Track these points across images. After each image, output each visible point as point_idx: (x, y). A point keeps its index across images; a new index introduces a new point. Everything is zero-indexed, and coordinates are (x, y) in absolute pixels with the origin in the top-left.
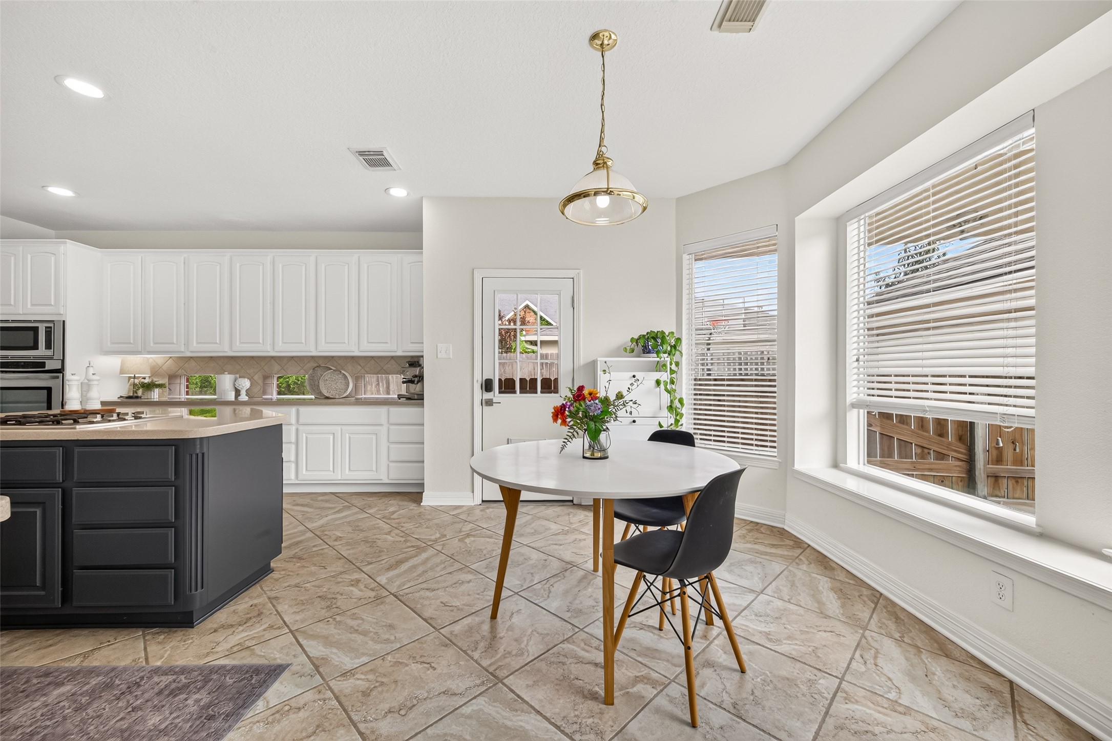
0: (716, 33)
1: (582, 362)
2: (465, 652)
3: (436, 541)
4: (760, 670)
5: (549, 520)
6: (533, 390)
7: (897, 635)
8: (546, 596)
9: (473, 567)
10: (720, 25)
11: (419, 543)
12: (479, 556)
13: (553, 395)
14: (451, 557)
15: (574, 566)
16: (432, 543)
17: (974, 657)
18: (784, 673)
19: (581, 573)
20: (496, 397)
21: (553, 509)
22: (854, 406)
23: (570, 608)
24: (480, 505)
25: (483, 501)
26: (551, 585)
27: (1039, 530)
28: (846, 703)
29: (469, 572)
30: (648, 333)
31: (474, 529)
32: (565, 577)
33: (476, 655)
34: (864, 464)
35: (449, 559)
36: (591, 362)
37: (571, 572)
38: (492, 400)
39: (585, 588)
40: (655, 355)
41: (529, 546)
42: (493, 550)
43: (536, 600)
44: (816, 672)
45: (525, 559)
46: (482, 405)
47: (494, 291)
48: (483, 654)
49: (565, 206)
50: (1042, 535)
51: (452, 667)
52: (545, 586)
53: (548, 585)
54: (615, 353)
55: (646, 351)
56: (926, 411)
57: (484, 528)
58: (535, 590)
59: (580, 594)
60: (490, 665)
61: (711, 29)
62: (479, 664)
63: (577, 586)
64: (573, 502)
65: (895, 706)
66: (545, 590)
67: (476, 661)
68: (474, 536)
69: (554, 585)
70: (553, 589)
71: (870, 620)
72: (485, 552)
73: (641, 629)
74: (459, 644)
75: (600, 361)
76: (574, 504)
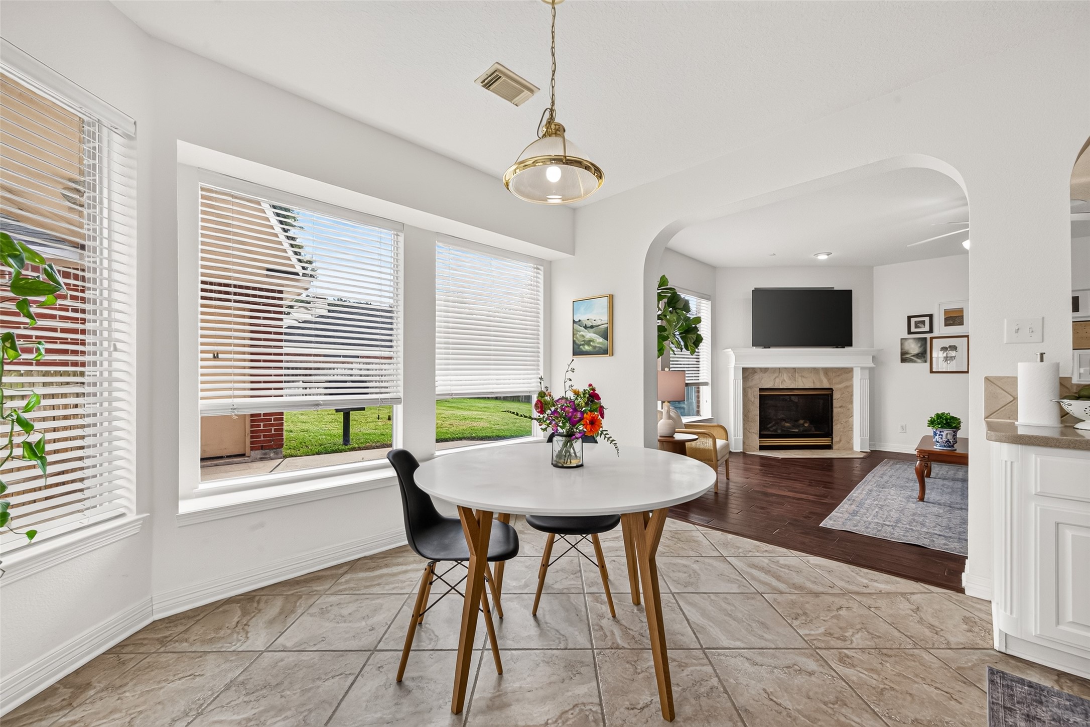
2: (726, 692)
33: (714, 681)
48: (706, 679)
51: (745, 683)
60: (703, 665)
62: (715, 670)
67: (717, 676)
74: (729, 704)
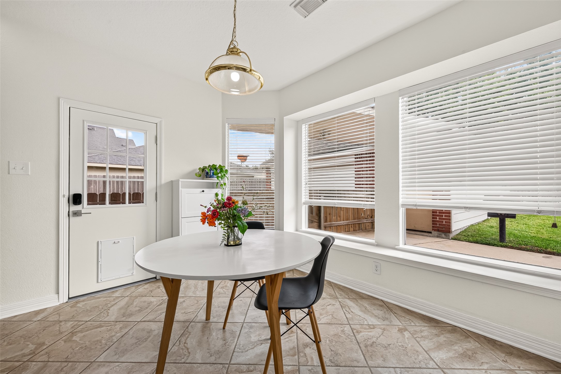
0: (292, 9)
1: (163, 182)
3: (33, 353)
4: (324, 336)
5: (145, 296)
6: (102, 202)
7: (347, 297)
8: (186, 353)
9: (101, 359)
10: (295, 6)
11: (9, 364)
12: (101, 347)
13: (121, 205)
14: (66, 362)
15: (191, 322)
16: (30, 357)
17: (369, 296)
18: (332, 333)
19: (200, 325)
20: (85, 208)
21: (143, 287)
22: (304, 204)
23: (210, 353)
24: (67, 302)
25: (69, 298)
26: (185, 343)
27: (376, 244)
28: (359, 334)
29: (99, 366)
30: (209, 166)
31: (76, 325)
32: (190, 333)
34: (307, 228)
35: (66, 364)
36: (170, 181)
37: (192, 327)
38: (81, 211)
39: (210, 334)
40: (216, 179)
41: (144, 321)
42: (112, 336)
43: (181, 360)
44: (341, 326)
45: (148, 332)
46: (69, 216)
47: (83, 121)
49: (211, 72)
50: (378, 245)
52: (180, 346)
53: (182, 345)
54: (188, 176)
55: (208, 176)
56: (336, 205)
57: (87, 321)
58: (175, 352)
59: (210, 340)
61: (290, 5)
63: (203, 335)
64: (156, 279)
65: (370, 327)
66: (182, 349)
68: (81, 331)
69: (187, 342)
70: (189, 346)
71: (336, 294)
72: (103, 342)
73: (261, 344)
75: (181, 181)
76: (157, 280)
